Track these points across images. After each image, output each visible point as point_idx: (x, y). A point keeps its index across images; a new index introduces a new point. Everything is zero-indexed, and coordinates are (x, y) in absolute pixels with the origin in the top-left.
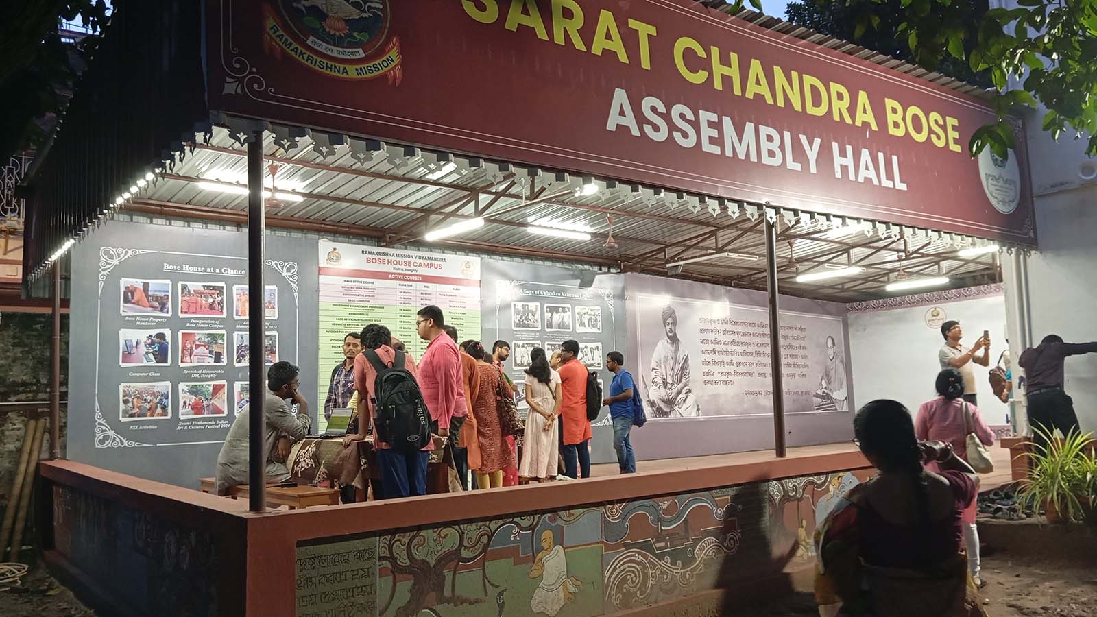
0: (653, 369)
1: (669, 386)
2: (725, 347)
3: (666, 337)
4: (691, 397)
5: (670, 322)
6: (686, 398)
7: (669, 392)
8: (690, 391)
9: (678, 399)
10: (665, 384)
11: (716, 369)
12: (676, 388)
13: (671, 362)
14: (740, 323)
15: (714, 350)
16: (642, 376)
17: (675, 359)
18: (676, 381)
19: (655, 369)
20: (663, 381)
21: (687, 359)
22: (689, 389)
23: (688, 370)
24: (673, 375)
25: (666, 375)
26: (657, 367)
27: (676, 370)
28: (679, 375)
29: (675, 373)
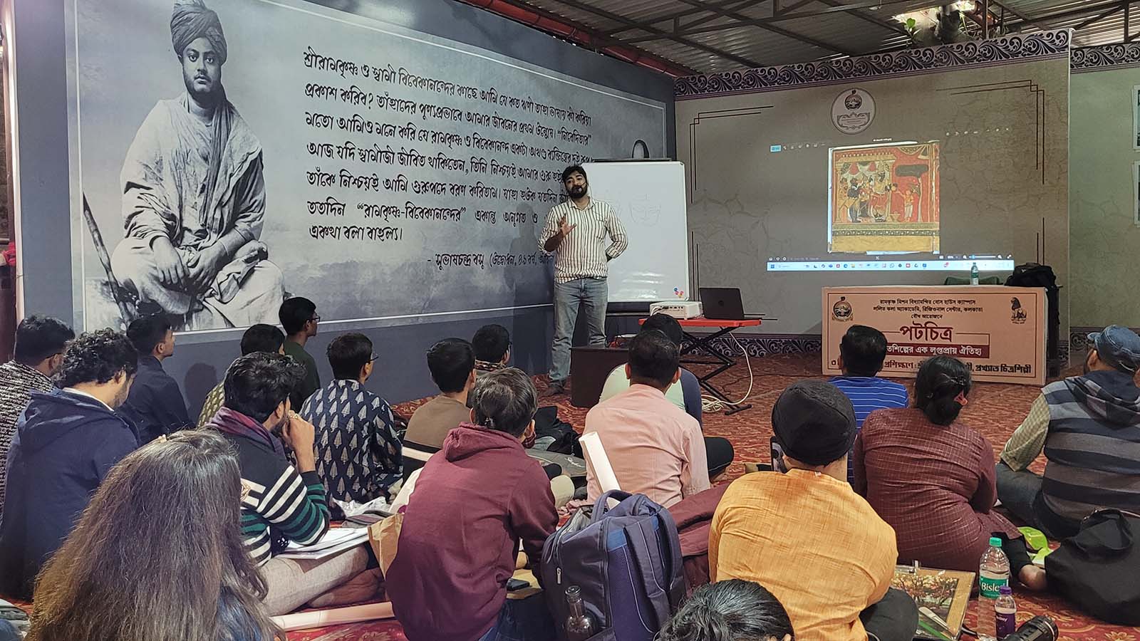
0: (130, 185)
1: (189, 238)
2: (383, 142)
3: (186, 95)
4: (265, 270)
5: (202, 50)
6: (251, 272)
7: (188, 256)
8: (262, 255)
9: (221, 276)
10: (175, 233)
11: (352, 197)
12: (215, 245)
13: (202, 171)
14: (433, 84)
15: (349, 146)
16: (86, 207)
17: (215, 163)
18: (216, 225)
19: (139, 187)
20: (170, 222)
21: (256, 166)
22: (260, 250)
23: (259, 197)
24: (205, 207)
25: (181, 207)
26: (145, 179)
27: (217, 195)
28: (226, 210)
29: (214, 203)
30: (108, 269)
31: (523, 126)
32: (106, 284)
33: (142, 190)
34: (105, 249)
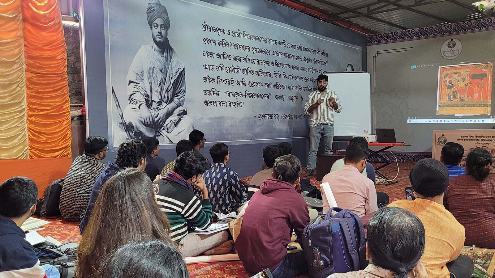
0: (131, 82)
1: (154, 105)
2: (236, 64)
3: (153, 43)
4: (186, 120)
5: (160, 23)
6: (180, 120)
7: (154, 113)
8: (185, 113)
9: (168, 121)
10: (149, 103)
11: (222, 88)
12: (165, 108)
13: (160, 76)
14: (258, 38)
15: (221, 66)
16: (113, 91)
17: (165, 73)
18: (166, 99)
19: (134, 83)
20: (147, 98)
21: (182, 74)
22: (184, 111)
23: (183, 88)
24: (161, 92)
25: (151, 91)
26: (137, 79)
27: (166, 87)
28: (170, 93)
29: (165, 90)
30: (122, 117)
31: (297, 57)
32: (121, 123)
33: (135, 84)
34: (121, 109)
